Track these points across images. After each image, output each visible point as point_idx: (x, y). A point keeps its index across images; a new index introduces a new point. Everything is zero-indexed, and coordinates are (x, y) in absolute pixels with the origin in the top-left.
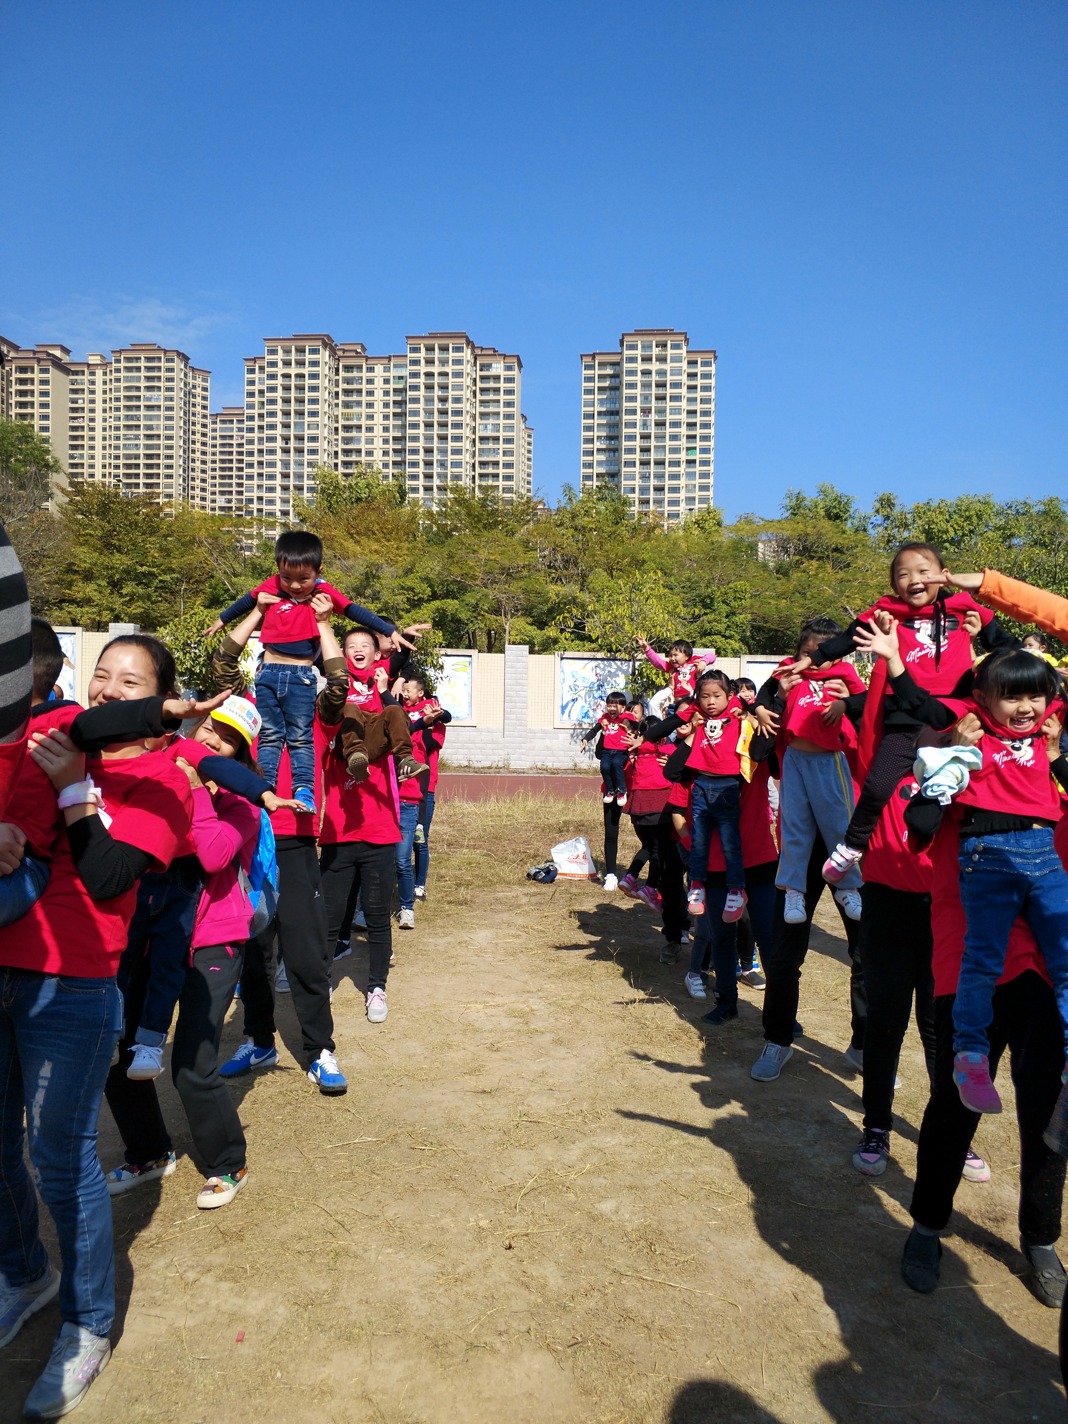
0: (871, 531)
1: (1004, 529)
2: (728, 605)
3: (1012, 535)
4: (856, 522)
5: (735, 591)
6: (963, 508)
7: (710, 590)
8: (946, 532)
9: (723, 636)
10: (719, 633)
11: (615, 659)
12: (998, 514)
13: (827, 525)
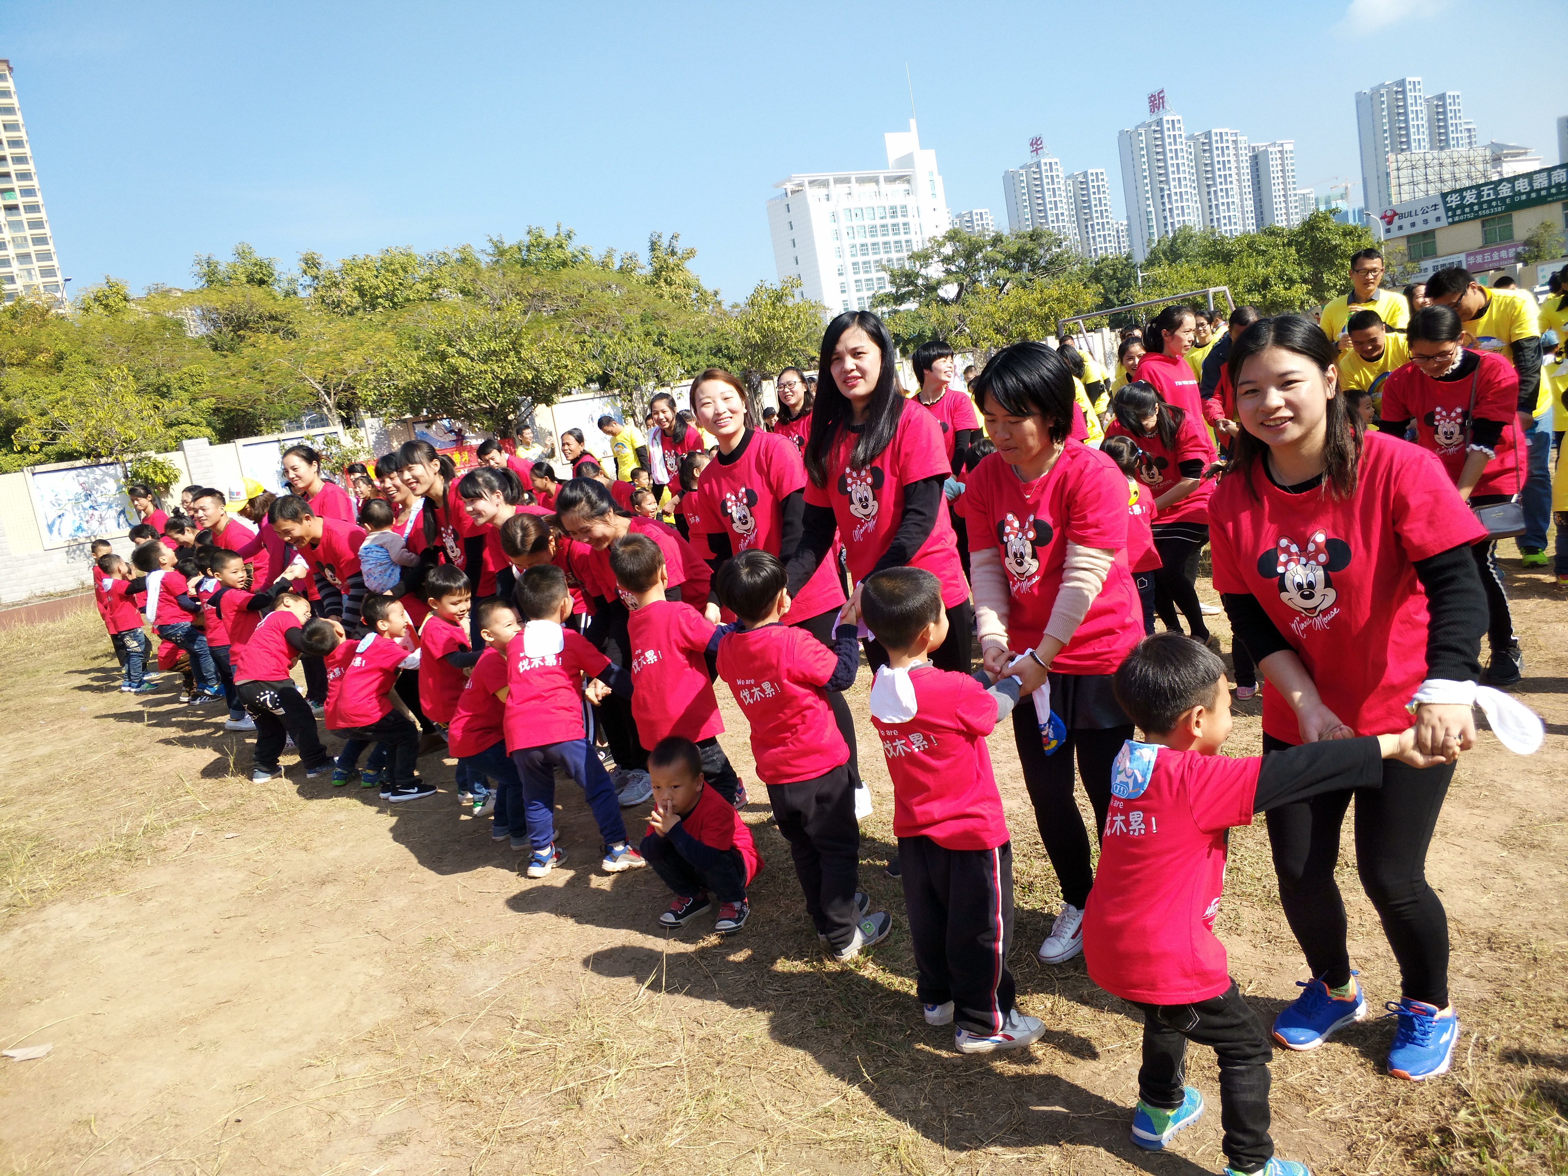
0: (302, 294)
1: (431, 279)
2: (186, 391)
3: (438, 286)
4: (285, 286)
5: (192, 376)
6: (387, 261)
7: (163, 378)
8: (378, 288)
9: (192, 424)
10: (187, 422)
11: (98, 465)
12: (421, 265)
13: (257, 293)
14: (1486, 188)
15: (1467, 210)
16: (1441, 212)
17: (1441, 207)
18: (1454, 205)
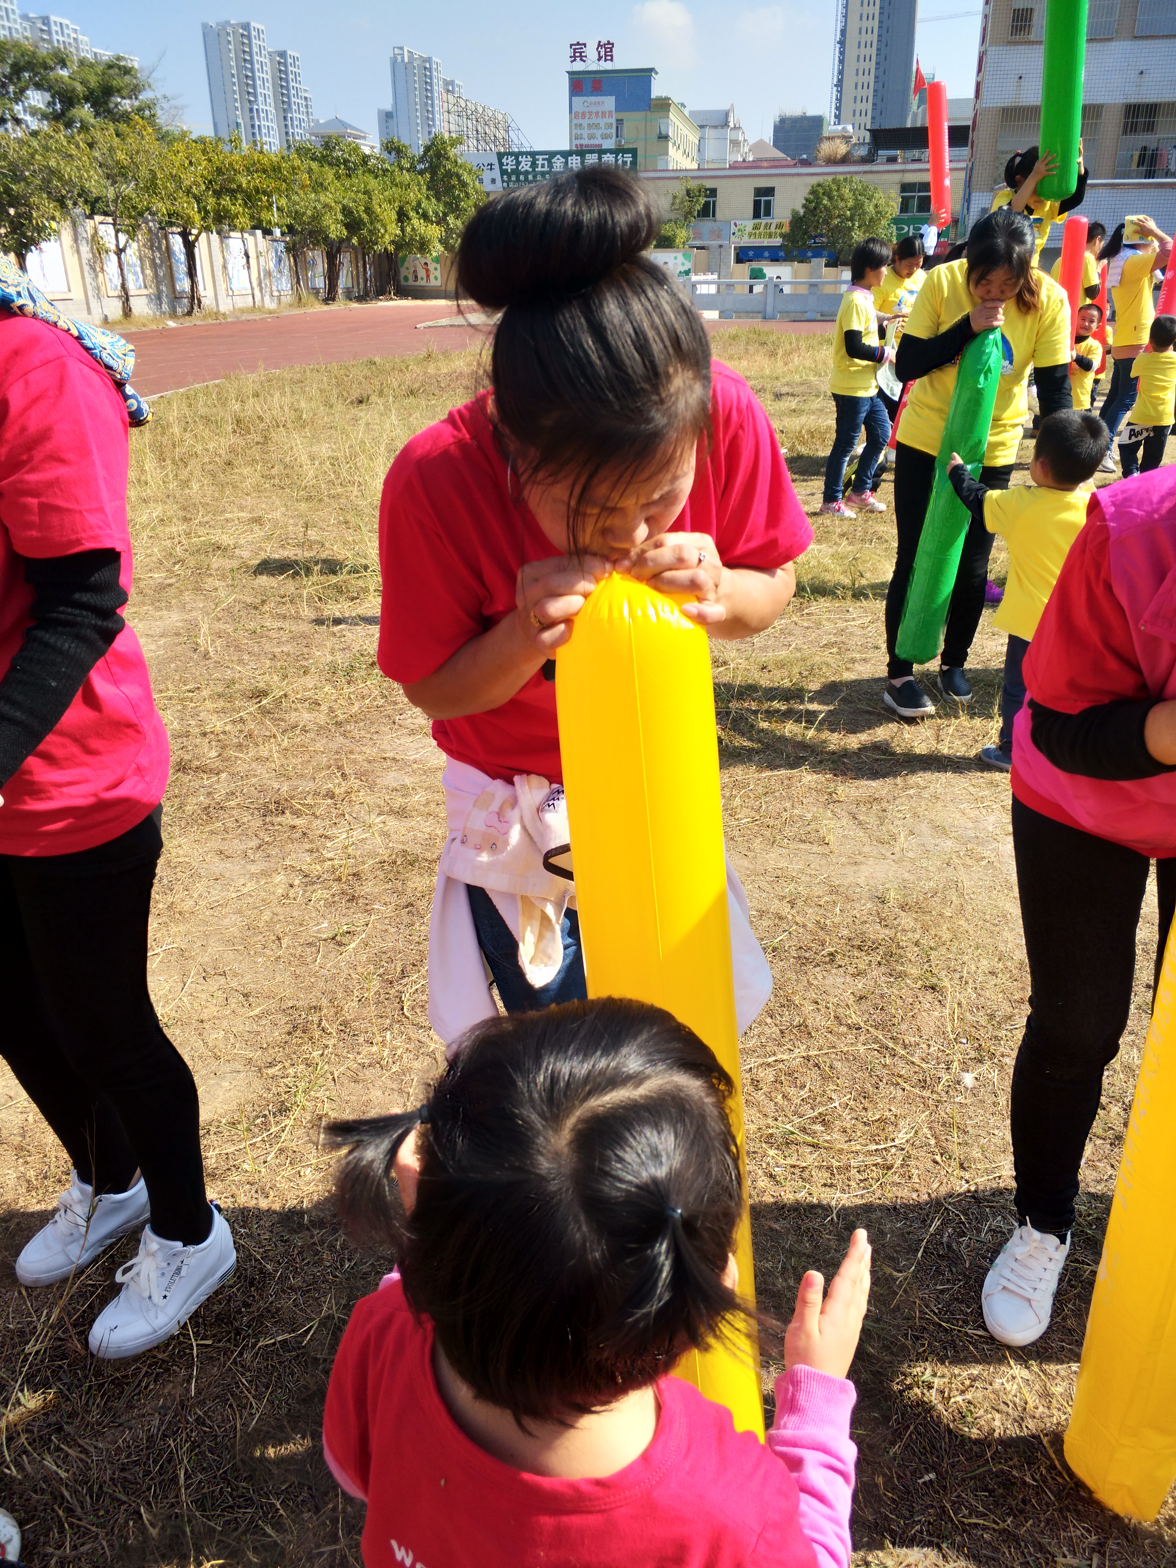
14: (541, 157)
15: (522, 178)
16: (496, 173)
17: (496, 167)
18: (509, 168)
